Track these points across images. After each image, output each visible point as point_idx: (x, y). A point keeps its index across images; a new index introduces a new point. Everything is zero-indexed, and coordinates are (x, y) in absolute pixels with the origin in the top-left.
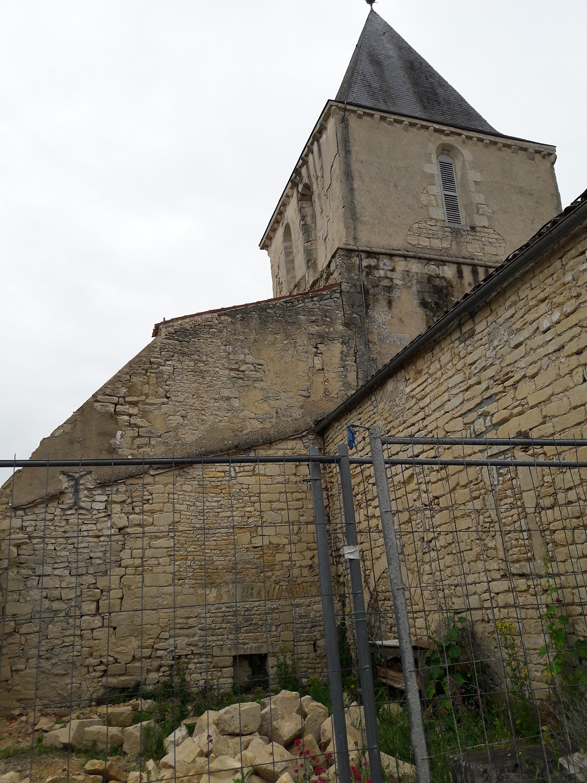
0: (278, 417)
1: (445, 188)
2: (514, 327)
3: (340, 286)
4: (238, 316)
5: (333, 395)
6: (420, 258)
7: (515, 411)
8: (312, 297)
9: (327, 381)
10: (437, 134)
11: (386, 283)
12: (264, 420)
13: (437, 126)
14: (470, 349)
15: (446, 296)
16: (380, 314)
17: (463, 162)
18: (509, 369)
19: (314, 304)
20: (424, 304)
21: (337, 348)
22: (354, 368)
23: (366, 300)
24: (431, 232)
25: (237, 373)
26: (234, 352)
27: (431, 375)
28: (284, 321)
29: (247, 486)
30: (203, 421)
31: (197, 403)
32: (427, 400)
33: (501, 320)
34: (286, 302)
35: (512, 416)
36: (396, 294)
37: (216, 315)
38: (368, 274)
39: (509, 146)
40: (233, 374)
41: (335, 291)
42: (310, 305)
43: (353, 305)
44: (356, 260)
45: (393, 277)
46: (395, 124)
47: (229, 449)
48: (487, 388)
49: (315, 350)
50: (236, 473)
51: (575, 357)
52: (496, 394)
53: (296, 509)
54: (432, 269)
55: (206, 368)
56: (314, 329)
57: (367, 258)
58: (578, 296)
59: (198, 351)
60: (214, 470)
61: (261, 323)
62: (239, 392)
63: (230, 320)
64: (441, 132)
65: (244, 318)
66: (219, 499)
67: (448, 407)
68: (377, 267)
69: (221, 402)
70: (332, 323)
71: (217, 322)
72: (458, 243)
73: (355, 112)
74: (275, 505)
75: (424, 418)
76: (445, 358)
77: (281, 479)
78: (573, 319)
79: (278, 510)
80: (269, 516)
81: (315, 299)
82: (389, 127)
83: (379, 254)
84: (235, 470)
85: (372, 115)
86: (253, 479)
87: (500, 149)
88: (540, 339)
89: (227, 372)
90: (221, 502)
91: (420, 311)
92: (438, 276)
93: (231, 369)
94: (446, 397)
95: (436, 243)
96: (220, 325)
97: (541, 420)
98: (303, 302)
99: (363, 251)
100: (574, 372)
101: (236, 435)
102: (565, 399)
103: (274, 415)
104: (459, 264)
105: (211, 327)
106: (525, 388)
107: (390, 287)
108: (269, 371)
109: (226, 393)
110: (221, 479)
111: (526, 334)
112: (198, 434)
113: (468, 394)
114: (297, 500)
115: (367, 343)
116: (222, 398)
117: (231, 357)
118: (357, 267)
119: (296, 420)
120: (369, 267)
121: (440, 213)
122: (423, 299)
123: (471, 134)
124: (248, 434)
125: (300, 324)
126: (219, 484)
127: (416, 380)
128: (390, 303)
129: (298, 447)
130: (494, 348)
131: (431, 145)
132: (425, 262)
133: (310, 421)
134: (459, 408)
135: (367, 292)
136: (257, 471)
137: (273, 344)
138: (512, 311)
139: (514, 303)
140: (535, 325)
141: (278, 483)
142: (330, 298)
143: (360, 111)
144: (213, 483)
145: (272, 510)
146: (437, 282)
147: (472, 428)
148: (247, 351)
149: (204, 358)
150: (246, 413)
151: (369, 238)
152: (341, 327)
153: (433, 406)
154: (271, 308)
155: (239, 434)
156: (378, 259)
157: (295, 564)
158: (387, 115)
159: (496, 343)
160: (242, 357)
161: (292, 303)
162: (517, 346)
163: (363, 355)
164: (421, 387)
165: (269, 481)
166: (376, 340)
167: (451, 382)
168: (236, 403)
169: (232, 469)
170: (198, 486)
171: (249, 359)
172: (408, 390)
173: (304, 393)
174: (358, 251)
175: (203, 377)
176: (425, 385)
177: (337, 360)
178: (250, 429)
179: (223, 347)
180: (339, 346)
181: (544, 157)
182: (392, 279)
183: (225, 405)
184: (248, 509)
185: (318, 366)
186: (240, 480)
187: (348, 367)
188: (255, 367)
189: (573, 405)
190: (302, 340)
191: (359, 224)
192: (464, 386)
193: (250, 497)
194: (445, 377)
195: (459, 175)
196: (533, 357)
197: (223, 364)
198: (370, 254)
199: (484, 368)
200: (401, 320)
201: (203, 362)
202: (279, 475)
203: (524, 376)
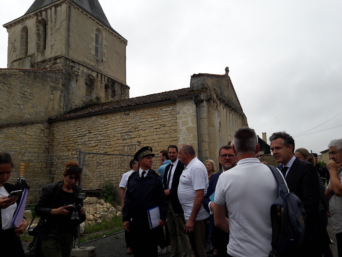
0: (36, 115)
1: (96, 44)
2: (141, 118)
3: (62, 71)
4: (26, 73)
5: (55, 110)
6: (87, 67)
7: (138, 136)
8: (53, 72)
9: (54, 104)
10: (96, 24)
11: (76, 73)
12: (31, 115)
13: (97, 21)
14: (127, 118)
15: (93, 82)
16: (73, 84)
17: (103, 36)
18: (138, 126)
19: (53, 75)
20: (86, 84)
21: (59, 93)
22: (63, 101)
23: (70, 78)
24: (91, 59)
25: (23, 95)
26: (24, 87)
27: (111, 120)
28: (42, 79)
29: (22, 138)
30: (9, 111)
31: (7, 104)
32: (109, 126)
33: (138, 115)
34: (44, 72)
35: (136, 137)
36: (79, 78)
37: (18, 71)
38: (71, 69)
39: (116, 36)
40: (22, 95)
41: (60, 72)
42: (52, 75)
43: (65, 79)
44: (68, 62)
45: (78, 72)
46: (85, 15)
47: (18, 124)
48: (131, 129)
49: (52, 92)
50: (19, 133)
51: (155, 129)
52: (133, 131)
53: (38, 148)
54: (90, 72)
55: (12, 91)
56: (52, 84)
57: (72, 62)
58: (159, 117)
59: (10, 84)
60: (11, 131)
61: (34, 78)
62: (24, 103)
63: (23, 74)
64: (98, 24)
65: (28, 74)
66: (12, 142)
67: (116, 130)
68: (74, 67)
69: (17, 105)
70: (58, 84)
71: (18, 74)
72: (98, 65)
73: (74, 6)
74: (31, 146)
75: (107, 131)
76: (118, 117)
77: (35, 137)
78: (156, 122)
79: (32, 148)
80: (29, 150)
81: (54, 73)
82: (83, 15)
83: (75, 62)
84: (19, 132)
85: (79, 9)
86: (25, 136)
87: (113, 36)
88: (147, 123)
89: (20, 94)
90: (13, 143)
91: (85, 85)
92: (91, 75)
93: (22, 93)
94: (116, 127)
95: (91, 63)
96: (19, 75)
97: (144, 140)
98: (50, 73)
99: (71, 60)
100: (154, 132)
101: (21, 119)
102: (151, 137)
103: (35, 113)
104: (98, 73)
105: (16, 75)
106: (141, 132)
107: (77, 75)
108: (35, 97)
109: (19, 102)
110: (13, 134)
111: (144, 120)
112: (7, 116)
113: (124, 129)
114: (39, 145)
115: (68, 93)
116: (17, 104)
117: (22, 88)
118: (68, 65)
119: (42, 117)
120: (72, 66)
121: (93, 52)
122: (86, 82)
123: (107, 28)
124: (25, 119)
125: (48, 81)
126: (13, 136)
127: (105, 119)
128: (77, 81)
129: (41, 126)
130: (135, 120)
131: (94, 27)
132: (88, 69)
133: (46, 118)
134: (120, 131)
135: (70, 75)
136: (27, 133)
137: (38, 87)
138: (142, 114)
139: (142, 112)
140: (147, 119)
141: (33, 138)
142: (58, 74)
143: (76, 6)
144: (11, 136)
145: (30, 147)
146: (91, 77)
147: (124, 137)
148: (28, 88)
149: (12, 87)
150: (25, 111)
151: (73, 55)
152: (61, 86)
153: (111, 128)
154: (38, 73)
155: (22, 119)
156: (75, 64)
157: (36, 167)
158: (84, 11)
159: (135, 119)
160: (26, 89)
161: (46, 73)
162: (141, 122)
163: (67, 97)
164: (108, 122)
165: (30, 137)
166: (71, 93)
167: (119, 124)
168: (22, 107)
169: (18, 131)
170: (5, 136)
171: (29, 91)
172: (102, 121)
173: (46, 107)
174: (69, 59)
175: (11, 94)
176: (109, 122)
177: (58, 97)
178: (26, 117)
179: (20, 84)
180: (60, 92)
181: (124, 43)
182: (78, 73)
183: (18, 107)
184: (22, 146)
185: (52, 99)
186: (20, 136)
187: (61, 101)
188: (30, 94)
189: (153, 139)
190: (48, 88)
191: (70, 49)
192: (123, 126)
193: (23, 142)
194: (117, 122)
195: (100, 40)
196: (145, 126)
197: (19, 91)
198: (73, 62)
199: (131, 124)
200: (79, 88)
201: (12, 88)
202: (34, 136)
203: (142, 129)
